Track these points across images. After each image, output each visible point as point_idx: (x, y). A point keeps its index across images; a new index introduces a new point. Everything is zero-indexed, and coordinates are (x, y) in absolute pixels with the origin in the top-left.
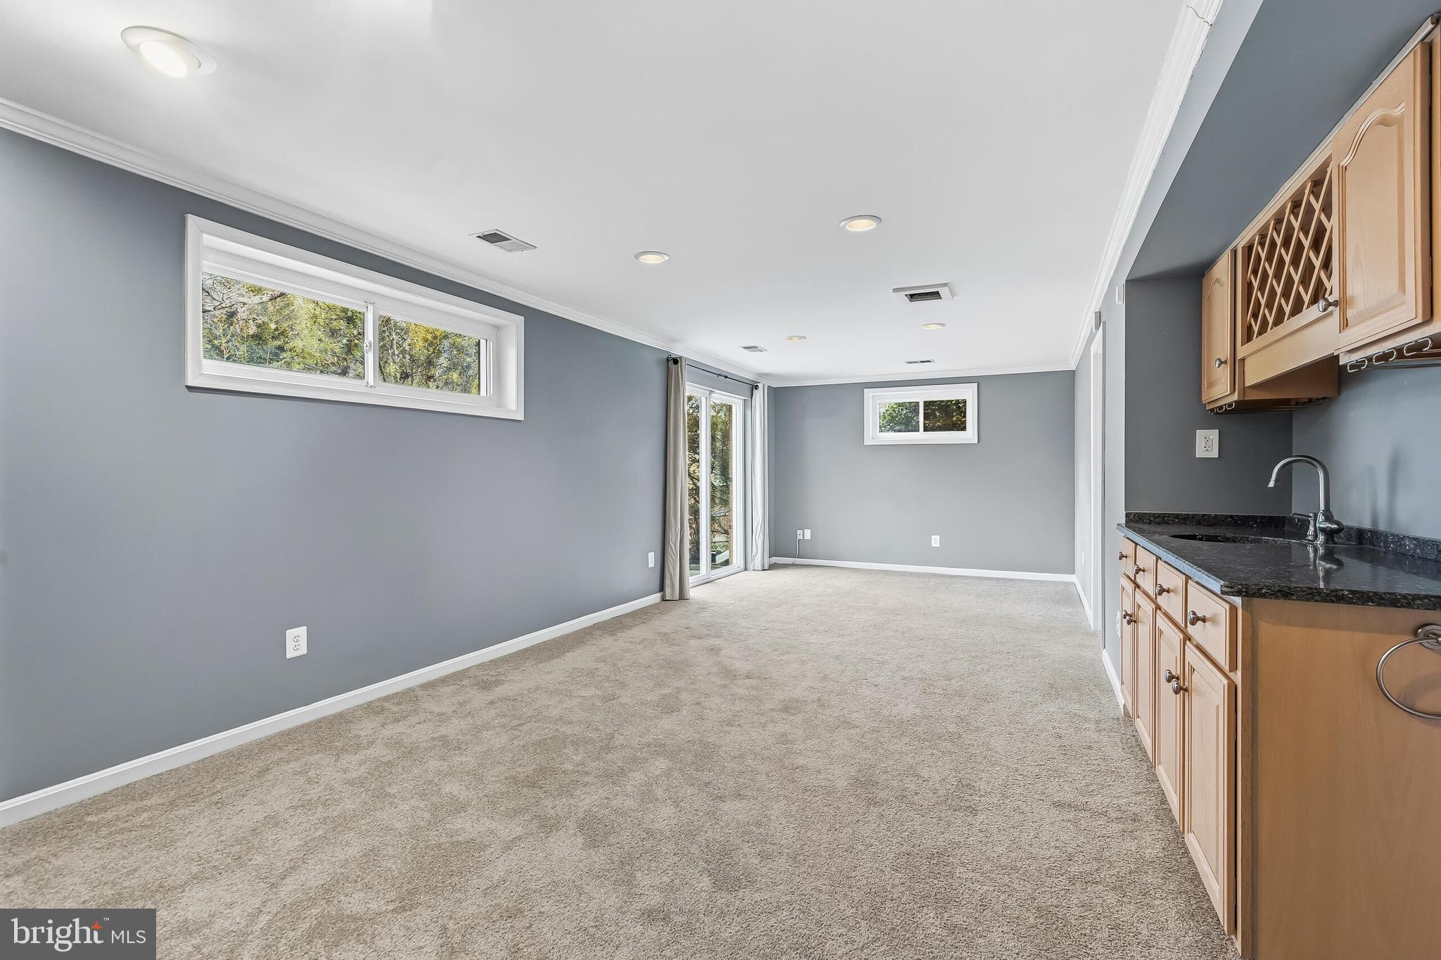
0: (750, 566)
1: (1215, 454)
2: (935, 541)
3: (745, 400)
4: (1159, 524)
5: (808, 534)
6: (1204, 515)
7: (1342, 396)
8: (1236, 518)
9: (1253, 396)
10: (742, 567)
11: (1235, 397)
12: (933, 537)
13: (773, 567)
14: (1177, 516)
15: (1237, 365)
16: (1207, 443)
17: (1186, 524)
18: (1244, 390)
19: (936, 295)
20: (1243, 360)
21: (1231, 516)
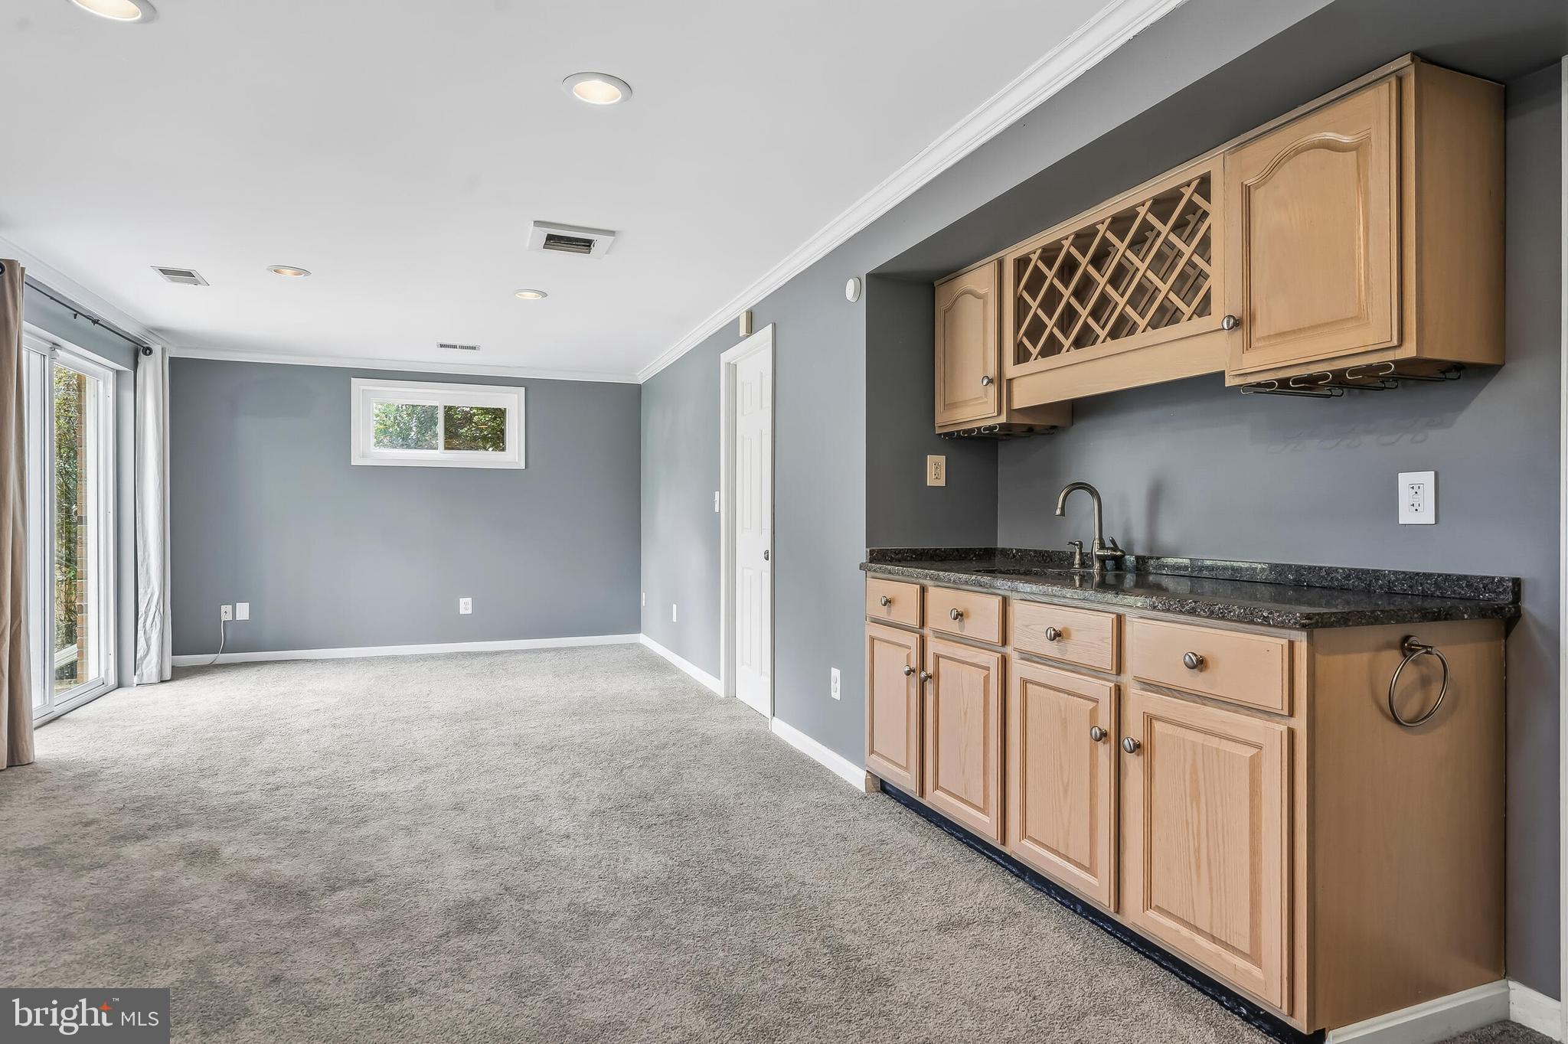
0: (126, 680)
1: (942, 483)
2: (465, 606)
3: (118, 372)
4: (900, 561)
5: (243, 611)
6: (937, 549)
7: (1074, 426)
8: (960, 551)
9: (1018, 420)
10: (112, 681)
11: (1003, 419)
12: (462, 601)
13: (179, 673)
14: (914, 551)
15: (1002, 384)
16: (936, 471)
17: (921, 560)
18: (1011, 412)
19: (587, 244)
20: (1010, 381)
21: (957, 550)
